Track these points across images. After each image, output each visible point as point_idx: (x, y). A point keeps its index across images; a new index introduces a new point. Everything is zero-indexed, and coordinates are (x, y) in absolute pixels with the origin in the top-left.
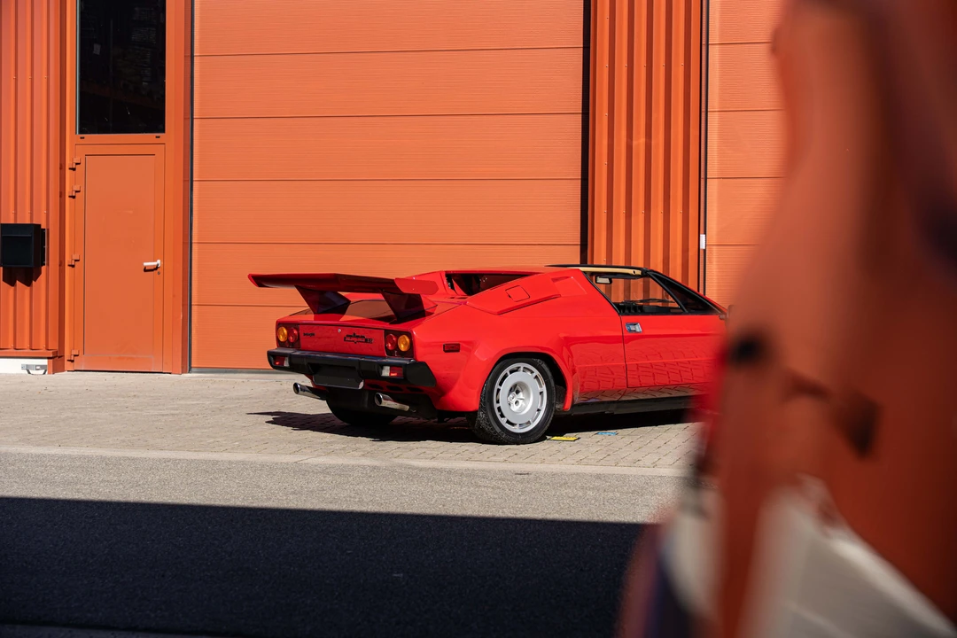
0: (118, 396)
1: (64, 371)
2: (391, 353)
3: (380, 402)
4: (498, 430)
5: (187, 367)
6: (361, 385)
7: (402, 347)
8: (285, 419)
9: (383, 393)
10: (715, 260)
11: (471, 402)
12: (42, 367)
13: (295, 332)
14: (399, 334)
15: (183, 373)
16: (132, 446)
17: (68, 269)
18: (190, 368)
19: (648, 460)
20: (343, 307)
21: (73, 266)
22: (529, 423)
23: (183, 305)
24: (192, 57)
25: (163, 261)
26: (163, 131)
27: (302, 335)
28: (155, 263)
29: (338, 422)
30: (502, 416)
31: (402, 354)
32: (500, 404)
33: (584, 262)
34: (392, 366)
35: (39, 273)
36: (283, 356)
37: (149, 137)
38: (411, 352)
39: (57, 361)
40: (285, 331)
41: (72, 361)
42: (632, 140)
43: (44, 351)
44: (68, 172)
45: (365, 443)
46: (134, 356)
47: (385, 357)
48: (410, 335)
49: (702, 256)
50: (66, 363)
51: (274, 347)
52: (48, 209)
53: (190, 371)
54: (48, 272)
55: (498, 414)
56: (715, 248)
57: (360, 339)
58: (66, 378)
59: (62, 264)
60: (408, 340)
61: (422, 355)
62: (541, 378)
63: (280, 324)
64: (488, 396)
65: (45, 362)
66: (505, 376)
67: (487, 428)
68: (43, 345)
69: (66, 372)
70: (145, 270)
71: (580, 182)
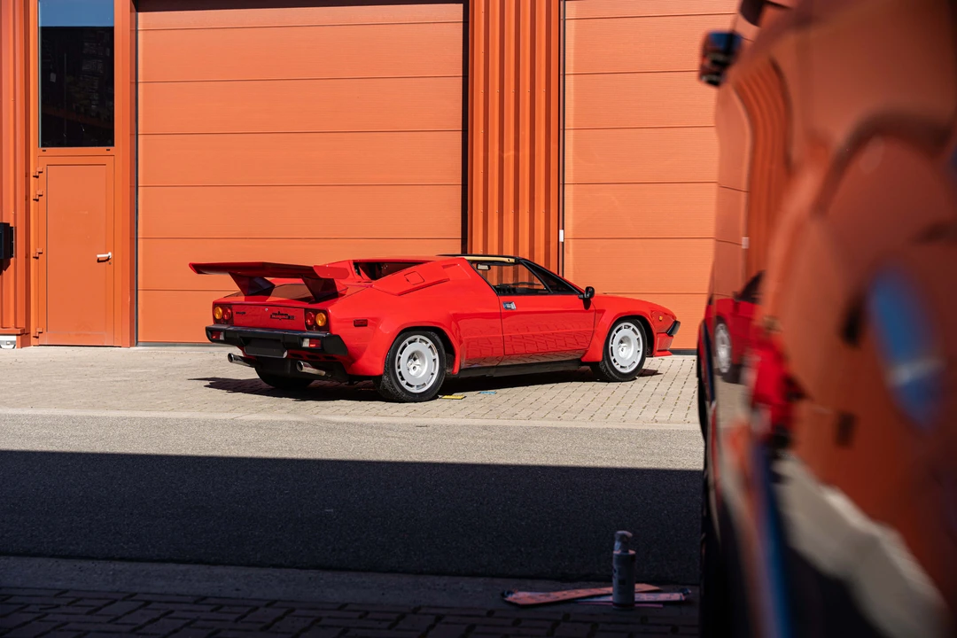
0: (78, 366)
1: (30, 345)
2: (310, 328)
3: (302, 369)
4: (399, 390)
5: (134, 342)
6: (285, 355)
7: (320, 323)
8: (219, 384)
9: (303, 361)
10: (571, 251)
11: (378, 368)
12: (12, 342)
13: (229, 311)
14: (316, 312)
15: (131, 346)
16: (93, 407)
17: (33, 260)
18: (137, 342)
19: (524, 414)
20: (269, 289)
21: (37, 258)
22: (424, 384)
23: (131, 290)
24: (137, 83)
25: (114, 253)
26: (113, 145)
27: (234, 314)
28: (107, 255)
29: (264, 385)
30: (403, 379)
31: (319, 328)
32: (401, 370)
33: (464, 252)
34: (311, 338)
35: (9, 264)
36: (219, 331)
37: (102, 150)
38: (327, 327)
39: (25, 337)
40: (221, 310)
41: (37, 337)
42: (503, 152)
43: (13, 329)
44: (32, 179)
45: (288, 403)
46: (90, 333)
47: (305, 331)
48: (326, 313)
49: (561, 247)
50: (33, 340)
51: (211, 324)
52: (15, 210)
53: (137, 345)
54: (17, 262)
55: (399, 377)
56: (571, 241)
57: (284, 317)
58: (32, 351)
59: (28, 256)
60: (324, 317)
61: (336, 329)
62: (434, 348)
63: (216, 305)
64: (391, 363)
65: (14, 338)
66: (405, 346)
67: (390, 389)
68: (12, 324)
69: (32, 347)
70: (99, 261)
71: (460, 187)
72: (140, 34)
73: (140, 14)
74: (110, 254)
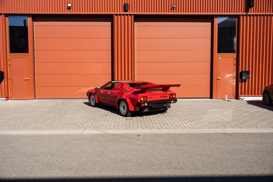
10: (136, 77)
12: (4, 100)
17: (9, 80)
23: (34, 86)
24: (34, 38)
25: (29, 78)
26: (28, 53)
35: (3, 81)
37: (25, 54)
42: (122, 55)
43: (4, 96)
44: (8, 61)
46: (24, 97)
52: (4, 68)
53: (35, 99)
54: (5, 80)
56: (136, 75)
58: (9, 101)
59: (7, 79)
70: (25, 80)
71: (111, 63)
72: (34, 27)
73: (34, 22)
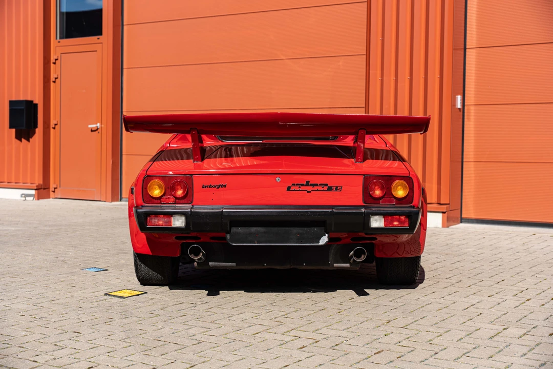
1: (49, 198)
5: (118, 197)
10: (472, 118)
12: (32, 195)
17: (52, 131)
18: (121, 198)
21: (54, 128)
25: (101, 124)
26: (101, 34)
28: (95, 126)
35: (34, 133)
37: (94, 39)
39: (43, 191)
41: (54, 192)
44: (52, 65)
46: (86, 189)
50: (52, 193)
56: (472, 107)
59: (48, 127)
65: (33, 192)
69: (51, 199)
74: (98, 125)
